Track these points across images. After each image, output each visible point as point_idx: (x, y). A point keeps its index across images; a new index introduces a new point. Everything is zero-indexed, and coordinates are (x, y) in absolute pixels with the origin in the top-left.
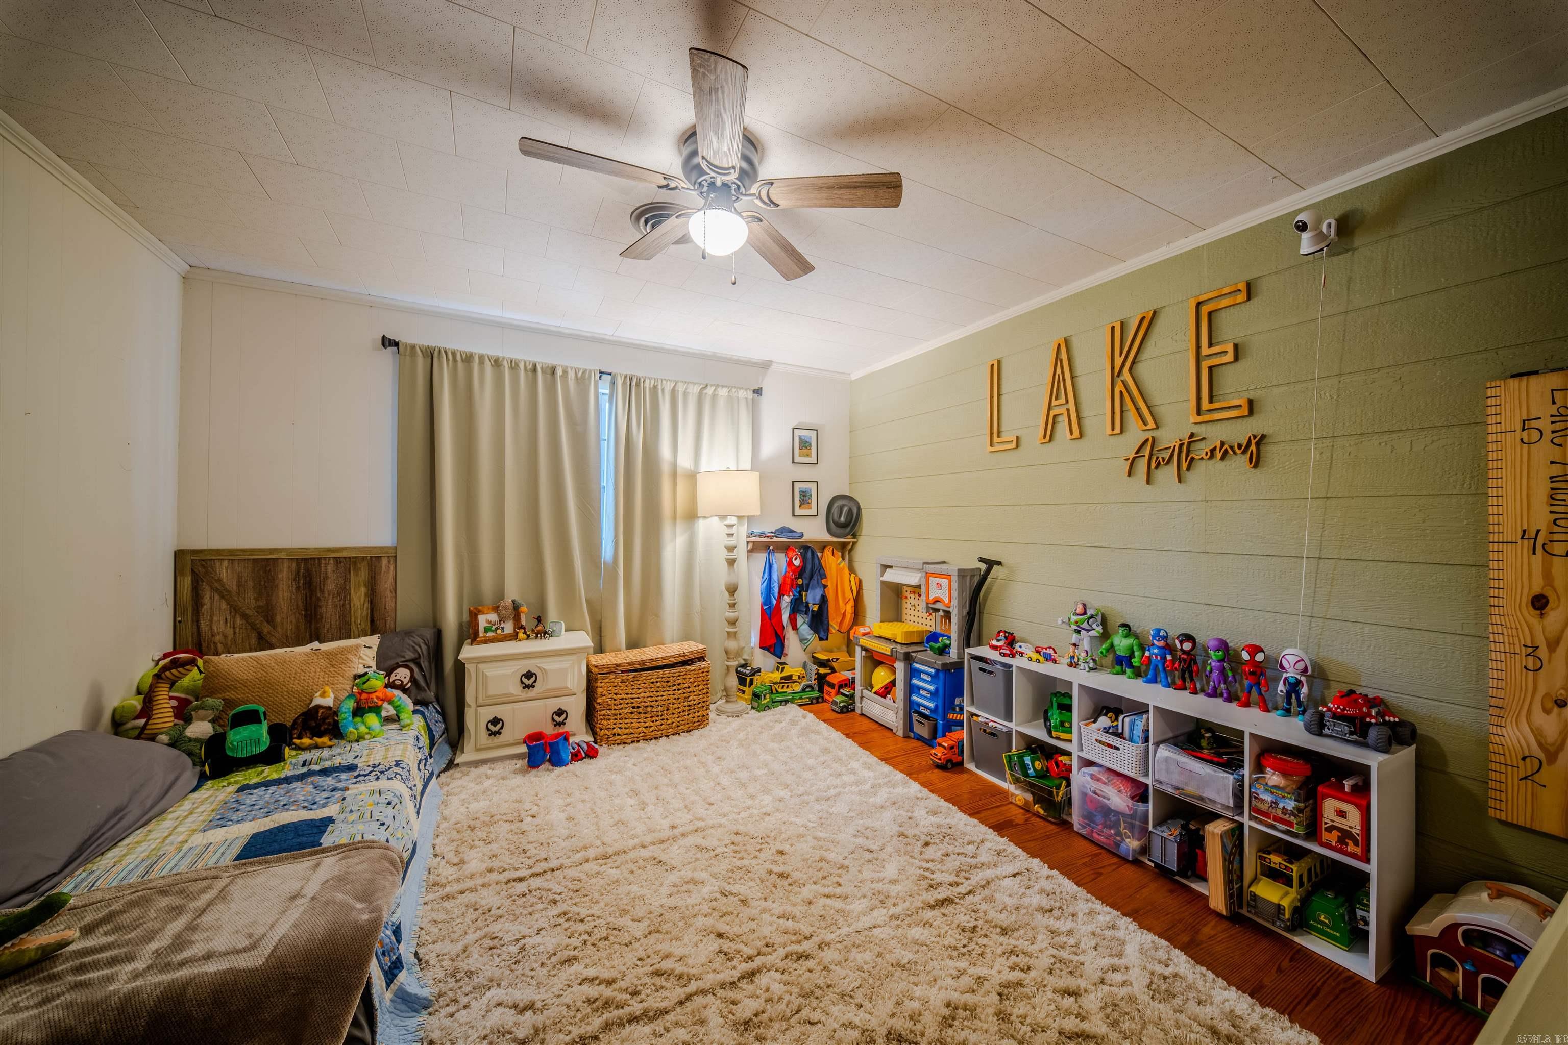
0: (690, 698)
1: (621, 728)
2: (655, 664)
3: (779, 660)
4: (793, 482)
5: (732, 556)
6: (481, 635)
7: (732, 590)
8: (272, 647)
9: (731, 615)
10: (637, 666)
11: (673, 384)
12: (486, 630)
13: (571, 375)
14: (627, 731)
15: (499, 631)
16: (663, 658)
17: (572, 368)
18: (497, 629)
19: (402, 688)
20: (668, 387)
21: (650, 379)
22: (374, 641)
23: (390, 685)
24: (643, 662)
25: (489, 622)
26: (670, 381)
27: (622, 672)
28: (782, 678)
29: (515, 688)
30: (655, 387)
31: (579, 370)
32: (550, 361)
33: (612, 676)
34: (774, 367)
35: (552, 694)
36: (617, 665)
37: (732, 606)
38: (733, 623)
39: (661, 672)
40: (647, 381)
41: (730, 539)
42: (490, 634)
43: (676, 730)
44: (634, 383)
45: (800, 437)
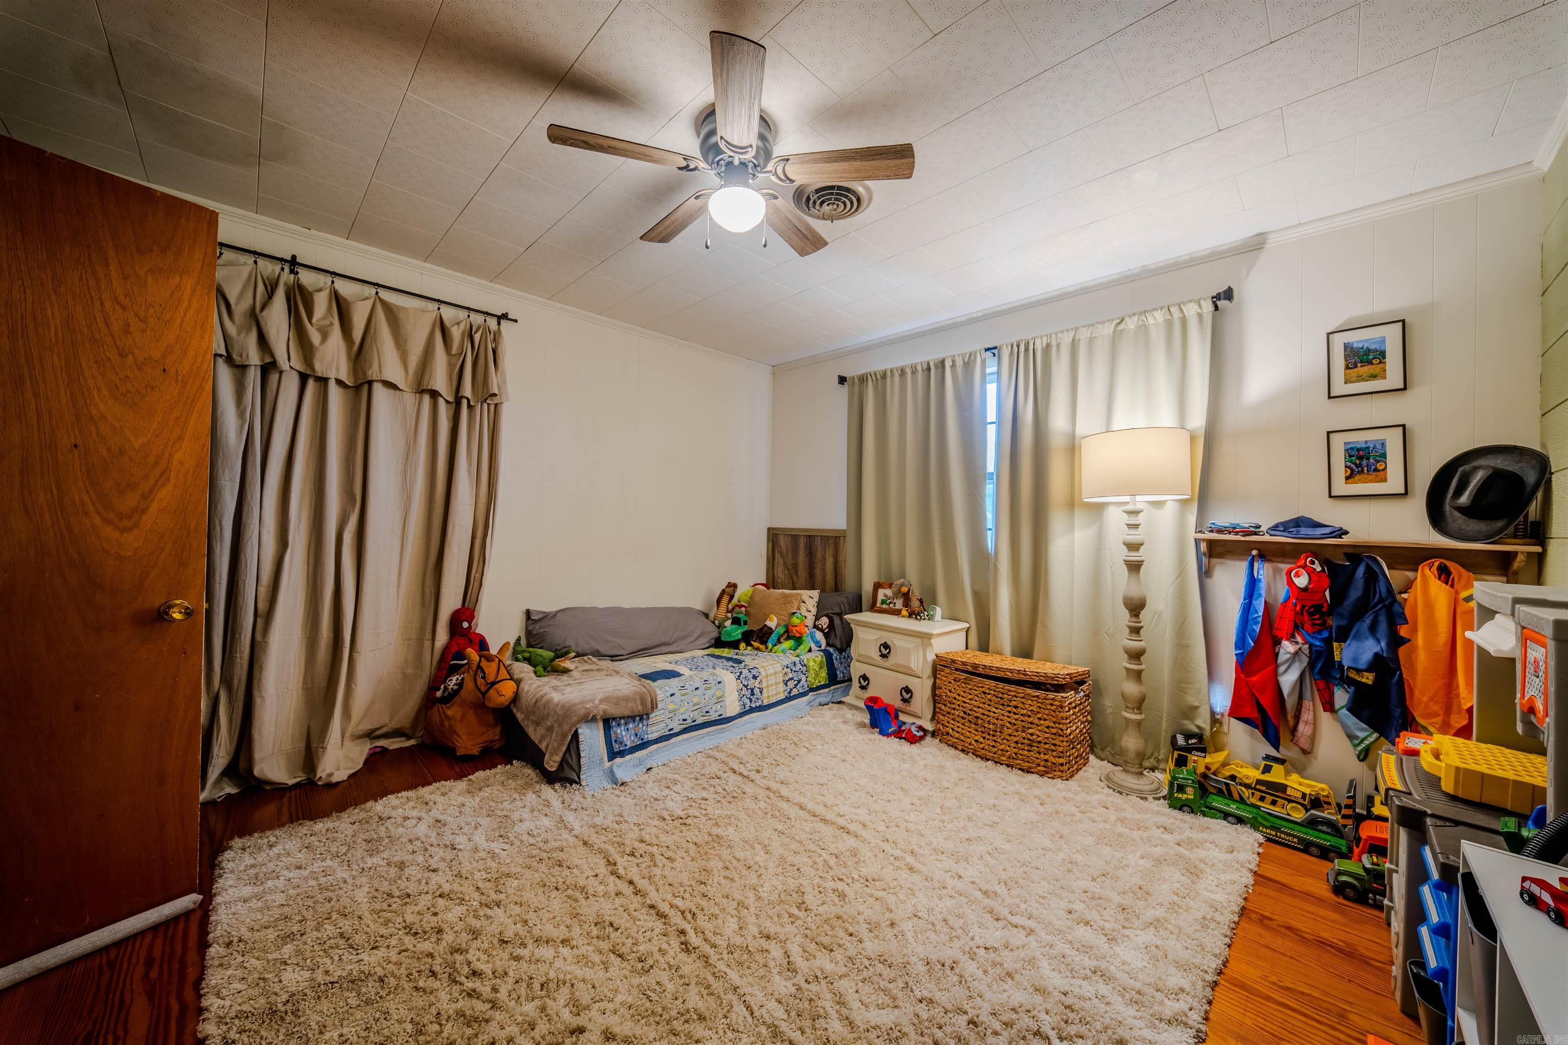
0: (1030, 731)
1: (953, 729)
2: (988, 672)
3: (1273, 752)
4: (1328, 433)
5: (1134, 556)
6: (878, 605)
7: (1136, 607)
8: (796, 589)
9: (1135, 645)
10: (970, 669)
11: (1071, 334)
12: (883, 602)
13: (959, 362)
14: (957, 735)
15: (892, 605)
16: (998, 669)
17: (959, 355)
18: (891, 603)
19: (821, 630)
20: (1067, 338)
21: (1041, 337)
22: (815, 594)
23: (815, 626)
24: (975, 666)
25: (885, 596)
26: (1068, 330)
27: (956, 670)
28: (1259, 782)
29: (875, 654)
30: (1048, 345)
31: (965, 354)
32: (939, 356)
33: (948, 670)
34: (1272, 241)
35: (901, 670)
36: (953, 661)
37: (1136, 631)
38: (1136, 656)
39: (993, 683)
40: (1038, 342)
41: (1133, 531)
42: (884, 606)
43: (1012, 762)
44: (1022, 348)
45: (1346, 346)
